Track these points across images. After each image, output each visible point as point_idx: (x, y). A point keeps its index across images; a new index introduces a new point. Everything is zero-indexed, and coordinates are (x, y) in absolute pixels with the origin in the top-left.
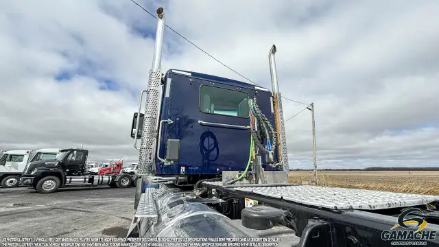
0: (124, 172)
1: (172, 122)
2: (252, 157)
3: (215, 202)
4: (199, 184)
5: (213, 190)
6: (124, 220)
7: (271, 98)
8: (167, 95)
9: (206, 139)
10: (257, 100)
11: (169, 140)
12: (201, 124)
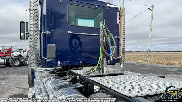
0: (15, 56)
1: (50, 33)
2: (101, 58)
3: (78, 87)
4: (70, 71)
5: (78, 76)
6: (22, 90)
7: (118, 13)
8: (45, 13)
9: (73, 40)
10: (106, 21)
11: (49, 45)
12: (70, 33)
